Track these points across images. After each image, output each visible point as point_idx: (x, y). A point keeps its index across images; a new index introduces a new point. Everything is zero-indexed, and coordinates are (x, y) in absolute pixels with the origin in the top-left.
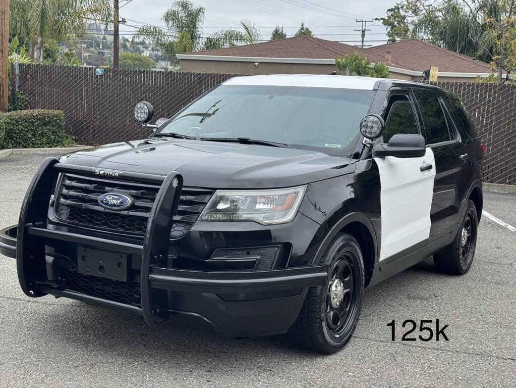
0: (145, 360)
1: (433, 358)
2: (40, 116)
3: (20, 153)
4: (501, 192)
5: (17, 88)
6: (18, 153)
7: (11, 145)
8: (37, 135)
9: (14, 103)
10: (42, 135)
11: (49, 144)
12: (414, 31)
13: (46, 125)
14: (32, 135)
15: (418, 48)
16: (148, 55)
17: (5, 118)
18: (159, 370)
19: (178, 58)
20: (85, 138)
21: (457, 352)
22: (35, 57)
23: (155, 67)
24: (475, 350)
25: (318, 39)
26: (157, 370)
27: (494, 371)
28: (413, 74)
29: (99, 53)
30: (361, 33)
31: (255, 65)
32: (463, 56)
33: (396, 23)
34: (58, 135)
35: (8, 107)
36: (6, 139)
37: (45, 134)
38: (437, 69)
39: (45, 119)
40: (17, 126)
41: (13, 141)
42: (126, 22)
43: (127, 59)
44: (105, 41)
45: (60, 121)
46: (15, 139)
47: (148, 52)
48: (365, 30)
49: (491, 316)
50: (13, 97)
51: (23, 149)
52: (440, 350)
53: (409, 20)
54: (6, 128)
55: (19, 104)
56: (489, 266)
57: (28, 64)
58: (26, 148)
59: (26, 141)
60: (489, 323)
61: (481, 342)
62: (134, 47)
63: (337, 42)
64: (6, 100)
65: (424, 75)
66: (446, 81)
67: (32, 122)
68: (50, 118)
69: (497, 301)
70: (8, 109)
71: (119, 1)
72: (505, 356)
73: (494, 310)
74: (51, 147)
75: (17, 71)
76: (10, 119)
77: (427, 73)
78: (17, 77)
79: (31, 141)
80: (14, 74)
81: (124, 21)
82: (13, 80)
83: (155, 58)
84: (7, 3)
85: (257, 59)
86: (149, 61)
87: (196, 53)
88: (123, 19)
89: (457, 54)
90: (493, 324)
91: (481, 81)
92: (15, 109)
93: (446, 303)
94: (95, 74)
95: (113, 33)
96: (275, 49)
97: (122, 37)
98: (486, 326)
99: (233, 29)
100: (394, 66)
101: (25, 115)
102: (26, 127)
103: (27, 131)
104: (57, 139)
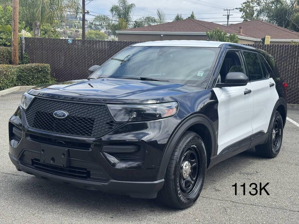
0: (75, 210)
1: (250, 210)
2: (36, 67)
3: (25, 88)
5: (24, 51)
6: (24, 88)
7: (20, 84)
8: (34, 78)
9: (22, 60)
10: (38, 78)
12: (258, 15)
13: (40, 72)
14: (32, 78)
15: (259, 25)
16: (104, 32)
17: (16, 68)
18: (82, 216)
19: (117, 33)
20: (62, 80)
21: (265, 207)
22: (36, 33)
23: (108, 39)
24: (276, 205)
25: (199, 20)
26: (81, 217)
27: (286, 219)
28: (255, 40)
29: (76, 31)
30: (227, 17)
31: (161, 36)
32: (286, 29)
33: (248, 10)
34: (46, 78)
35: (19, 62)
36: (17, 81)
37: (39, 77)
38: (270, 37)
39: (39, 69)
40: (23, 73)
41: (21, 82)
42: (89, 13)
43: (91, 34)
44: (79, 24)
45: (47, 70)
46: (22, 80)
47: (104, 30)
48: (229, 15)
49: (290, 185)
50: (22, 57)
51: (26, 86)
52: (255, 205)
53: (255, 9)
54: (17, 74)
55: (25, 60)
56: (292, 154)
57: (30, 38)
58: (29, 85)
59: (28, 81)
60: (288, 189)
61: (281, 201)
62: (96, 27)
63: (212, 22)
64: (18, 58)
65: (262, 41)
66: (282, 44)
67: (32, 71)
68: (42, 68)
69: (295, 175)
70: (19, 63)
71: (85, 1)
72: (294, 209)
73: (292, 181)
75: (24, 42)
76: (19, 69)
77: (264, 40)
78: (24, 45)
79: (31, 81)
80: (21, 43)
81: (88, 13)
82: (21, 47)
83: (108, 33)
84: (17, 3)
85: (163, 33)
86: (104, 35)
87: (128, 30)
88: (87, 11)
89: (283, 28)
90: (290, 190)
91: (293, 44)
92: (23, 63)
93: (263, 177)
94: (67, 42)
95: (82, 19)
96: (173, 27)
97: (89, 22)
98: (285, 191)
99: (149, 16)
100: (244, 36)
101: (28, 67)
102: (28, 74)
103: (29, 76)
104: (46, 80)
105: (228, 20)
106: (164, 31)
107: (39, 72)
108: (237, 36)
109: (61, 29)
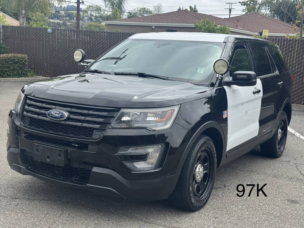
2: (12, 58)
4: (298, 110)
5: (2, 41)
8: (10, 70)
11: (18, 75)
15: (258, 18)
22: (21, 22)
28: (253, 34)
30: (229, 11)
31: (153, 28)
32: (288, 24)
34: (23, 70)
37: (15, 69)
38: (268, 31)
39: (15, 60)
42: (84, 3)
45: (24, 61)
48: (231, 9)
55: (3, 51)
57: (8, 26)
58: (4, 77)
59: (4, 73)
63: (211, 15)
65: (259, 35)
67: (7, 62)
68: (18, 59)
74: (19, 77)
75: (1, 30)
77: (261, 34)
78: (2, 34)
79: (7, 73)
85: (154, 24)
88: (82, 1)
89: (284, 23)
94: (47, 32)
95: (76, 9)
100: (241, 29)
101: (3, 57)
102: (3, 65)
103: (4, 67)
104: (23, 72)
105: (230, 14)
106: (156, 22)
107: (16, 63)
108: (228, 28)
109: (61, 20)
